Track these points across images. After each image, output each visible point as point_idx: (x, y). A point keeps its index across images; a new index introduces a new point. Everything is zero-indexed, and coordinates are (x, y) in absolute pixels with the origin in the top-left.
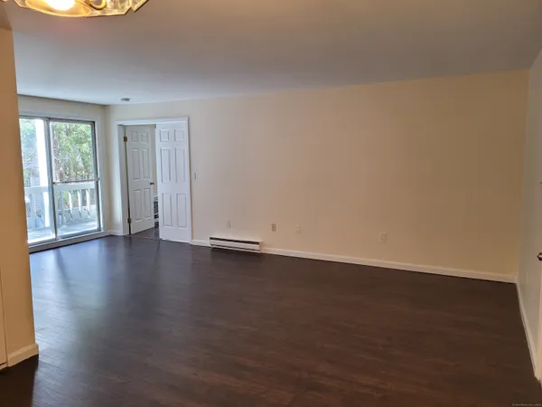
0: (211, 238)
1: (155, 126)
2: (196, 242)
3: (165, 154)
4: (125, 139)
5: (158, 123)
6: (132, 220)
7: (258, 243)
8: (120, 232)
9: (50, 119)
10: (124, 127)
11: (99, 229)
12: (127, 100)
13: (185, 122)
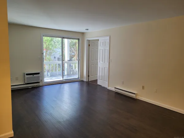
0: (115, 88)
1: (98, 40)
2: (110, 88)
3: (101, 51)
4: (89, 45)
5: (100, 39)
6: (90, 76)
7: (135, 94)
8: (85, 80)
9: (63, 38)
10: (89, 41)
11: (78, 78)
12: (88, 29)
13: (108, 38)
